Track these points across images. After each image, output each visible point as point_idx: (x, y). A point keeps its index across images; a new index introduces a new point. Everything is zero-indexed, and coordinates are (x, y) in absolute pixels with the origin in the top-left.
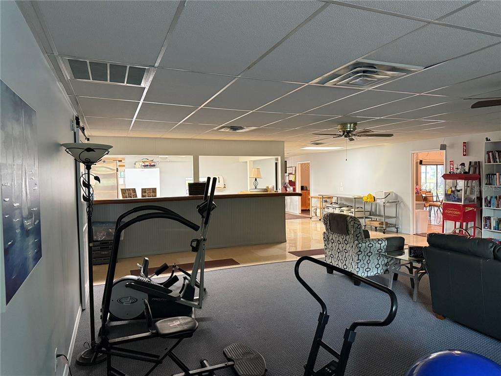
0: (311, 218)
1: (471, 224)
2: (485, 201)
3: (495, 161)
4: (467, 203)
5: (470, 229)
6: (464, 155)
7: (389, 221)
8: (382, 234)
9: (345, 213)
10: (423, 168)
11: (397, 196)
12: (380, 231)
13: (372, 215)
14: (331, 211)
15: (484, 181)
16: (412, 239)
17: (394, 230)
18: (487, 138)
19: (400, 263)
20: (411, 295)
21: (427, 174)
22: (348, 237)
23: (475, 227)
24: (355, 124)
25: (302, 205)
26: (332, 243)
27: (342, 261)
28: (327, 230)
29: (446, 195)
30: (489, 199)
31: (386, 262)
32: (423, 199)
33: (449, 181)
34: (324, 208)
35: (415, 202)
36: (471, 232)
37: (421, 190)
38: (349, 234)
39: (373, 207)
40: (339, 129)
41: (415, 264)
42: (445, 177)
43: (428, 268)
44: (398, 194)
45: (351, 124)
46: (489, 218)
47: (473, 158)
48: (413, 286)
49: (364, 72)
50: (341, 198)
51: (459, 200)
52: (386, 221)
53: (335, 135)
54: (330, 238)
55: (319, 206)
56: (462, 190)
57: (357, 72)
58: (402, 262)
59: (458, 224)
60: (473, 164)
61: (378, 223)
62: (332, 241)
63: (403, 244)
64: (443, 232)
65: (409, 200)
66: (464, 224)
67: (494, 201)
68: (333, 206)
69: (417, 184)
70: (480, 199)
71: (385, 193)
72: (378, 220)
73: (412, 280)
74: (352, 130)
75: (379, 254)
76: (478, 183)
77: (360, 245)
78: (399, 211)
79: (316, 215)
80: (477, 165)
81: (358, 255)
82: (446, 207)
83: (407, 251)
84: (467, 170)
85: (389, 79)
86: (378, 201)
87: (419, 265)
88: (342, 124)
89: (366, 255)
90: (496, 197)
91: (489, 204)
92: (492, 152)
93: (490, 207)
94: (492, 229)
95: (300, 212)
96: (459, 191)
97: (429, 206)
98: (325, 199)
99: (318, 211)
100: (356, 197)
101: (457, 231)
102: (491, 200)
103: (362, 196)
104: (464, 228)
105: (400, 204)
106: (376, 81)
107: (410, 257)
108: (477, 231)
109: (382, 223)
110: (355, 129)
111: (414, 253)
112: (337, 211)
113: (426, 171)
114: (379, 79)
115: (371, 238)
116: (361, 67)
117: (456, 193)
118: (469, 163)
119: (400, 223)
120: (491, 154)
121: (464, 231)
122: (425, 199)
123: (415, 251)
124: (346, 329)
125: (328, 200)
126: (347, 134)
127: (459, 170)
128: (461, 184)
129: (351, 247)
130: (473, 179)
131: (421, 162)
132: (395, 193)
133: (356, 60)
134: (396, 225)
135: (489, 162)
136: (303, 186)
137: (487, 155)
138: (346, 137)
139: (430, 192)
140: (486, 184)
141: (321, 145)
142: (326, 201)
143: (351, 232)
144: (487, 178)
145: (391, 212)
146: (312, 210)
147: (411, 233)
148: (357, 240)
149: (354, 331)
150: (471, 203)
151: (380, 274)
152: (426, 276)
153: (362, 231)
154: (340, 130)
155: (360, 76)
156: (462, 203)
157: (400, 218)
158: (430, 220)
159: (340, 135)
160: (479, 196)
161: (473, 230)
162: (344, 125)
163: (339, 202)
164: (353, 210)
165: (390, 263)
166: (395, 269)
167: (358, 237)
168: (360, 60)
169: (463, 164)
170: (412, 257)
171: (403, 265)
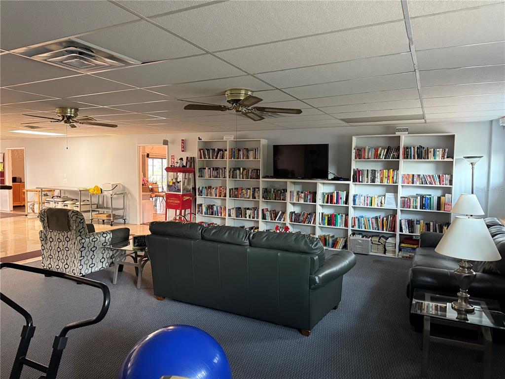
0: (26, 215)
1: (188, 211)
2: (198, 191)
3: (205, 158)
4: (185, 193)
5: (187, 216)
6: (182, 151)
7: (116, 213)
8: (110, 226)
9: (69, 208)
10: (150, 161)
11: (124, 187)
12: (108, 223)
13: (99, 208)
14: (52, 205)
15: (197, 174)
16: (138, 229)
17: (122, 221)
18: (199, 138)
19: (125, 254)
20: (135, 283)
21: (154, 167)
22: (69, 233)
23: (191, 213)
24: (77, 110)
25: (14, 201)
26: (51, 242)
27: (63, 261)
28: (44, 227)
29: (168, 186)
30: (201, 189)
31: (111, 254)
32: (149, 190)
33: (171, 174)
34: (44, 203)
35: (142, 193)
36: (188, 218)
37: (148, 181)
38: (70, 230)
39: (101, 200)
40: (57, 113)
41: (139, 253)
42: (168, 169)
43: (150, 256)
44: (126, 186)
45: (71, 109)
46: (201, 205)
47: (190, 155)
48: (137, 275)
49: (80, 53)
50: (65, 191)
51: (179, 190)
52: (114, 213)
53: (53, 119)
54: (49, 237)
55: (37, 200)
56: (180, 181)
57: (72, 52)
58: (127, 253)
59: (178, 211)
60: (189, 159)
61: (106, 215)
62: (51, 240)
63: (129, 235)
64: (166, 220)
65: (136, 191)
66: (183, 211)
67: (204, 191)
68: (55, 200)
69: (144, 176)
70: (194, 189)
71: (112, 185)
72: (105, 212)
73: (136, 268)
74: (72, 115)
75: (104, 248)
76: (193, 175)
77: (83, 241)
78: (127, 202)
79: (34, 212)
80: (191, 160)
81: (81, 252)
82: (168, 196)
83: (131, 241)
84: (185, 164)
85: (108, 67)
86: (105, 193)
87: (143, 253)
88: (60, 108)
89: (90, 250)
90: (206, 188)
91: (201, 193)
92: (203, 149)
93: (202, 195)
94: (203, 215)
95: (12, 209)
96: (178, 182)
97: (155, 196)
98: (45, 193)
99: (36, 206)
100: (82, 189)
101: (178, 218)
102: (202, 189)
103: (88, 188)
104: (183, 215)
105: (127, 195)
106: (94, 66)
107: (134, 246)
108: (192, 216)
109: (109, 216)
110: (76, 115)
111: (138, 243)
112: (60, 206)
113: (153, 163)
114: (97, 65)
115: (96, 232)
116: (76, 47)
117: (177, 184)
118: (186, 158)
119: (127, 214)
120: (202, 151)
121: (183, 218)
122: (152, 190)
123: (139, 240)
124: (56, 337)
125: (49, 193)
126: (68, 120)
127: (179, 164)
128: (180, 176)
129: (73, 244)
130: (189, 171)
131: (148, 156)
132: (122, 185)
133: (69, 37)
134: (123, 216)
135: (201, 158)
136: (16, 178)
137: (199, 152)
138: (66, 122)
139: (156, 183)
140: (199, 177)
141: (36, 129)
142: (46, 195)
143: (73, 227)
144: (199, 172)
145: (118, 203)
146: (28, 206)
147: (138, 223)
148: (80, 236)
149: (65, 336)
150: (187, 193)
151: (105, 268)
152: (149, 262)
153: (85, 226)
154: (59, 115)
155: (76, 57)
156: (181, 193)
157: (128, 209)
158: (156, 210)
159: (59, 120)
160: (194, 186)
161: (189, 216)
162: (63, 109)
163: (62, 195)
164: (78, 203)
165: (115, 255)
166: (121, 261)
167: (81, 232)
168: (73, 38)
169: (181, 159)
170: (137, 246)
171: (128, 255)
